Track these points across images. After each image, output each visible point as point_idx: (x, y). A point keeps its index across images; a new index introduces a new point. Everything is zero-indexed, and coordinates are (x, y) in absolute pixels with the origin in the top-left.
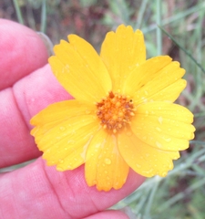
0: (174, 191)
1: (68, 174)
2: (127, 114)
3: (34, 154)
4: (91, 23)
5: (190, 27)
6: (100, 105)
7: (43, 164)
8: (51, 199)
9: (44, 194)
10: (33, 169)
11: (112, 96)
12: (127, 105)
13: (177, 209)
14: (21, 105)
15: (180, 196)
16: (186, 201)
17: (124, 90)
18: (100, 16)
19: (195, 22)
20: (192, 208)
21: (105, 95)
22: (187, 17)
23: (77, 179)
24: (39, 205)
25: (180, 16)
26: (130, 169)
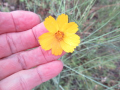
0: (68, 56)
1: (47, 51)
2: (63, 36)
3: (38, 45)
4: (45, 13)
5: (71, 13)
6: (56, 34)
7: (41, 48)
8: (43, 57)
9: (41, 55)
10: (38, 49)
11: (59, 31)
12: (63, 34)
13: (68, 61)
14: (34, 33)
15: (69, 57)
16: (71, 59)
17: (62, 30)
18: (48, 11)
19: (73, 12)
20: (72, 61)
21: (57, 31)
22: (71, 11)
23: (50, 52)
24: (40, 58)
25: (69, 10)
26: (63, 51)
